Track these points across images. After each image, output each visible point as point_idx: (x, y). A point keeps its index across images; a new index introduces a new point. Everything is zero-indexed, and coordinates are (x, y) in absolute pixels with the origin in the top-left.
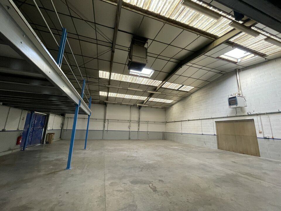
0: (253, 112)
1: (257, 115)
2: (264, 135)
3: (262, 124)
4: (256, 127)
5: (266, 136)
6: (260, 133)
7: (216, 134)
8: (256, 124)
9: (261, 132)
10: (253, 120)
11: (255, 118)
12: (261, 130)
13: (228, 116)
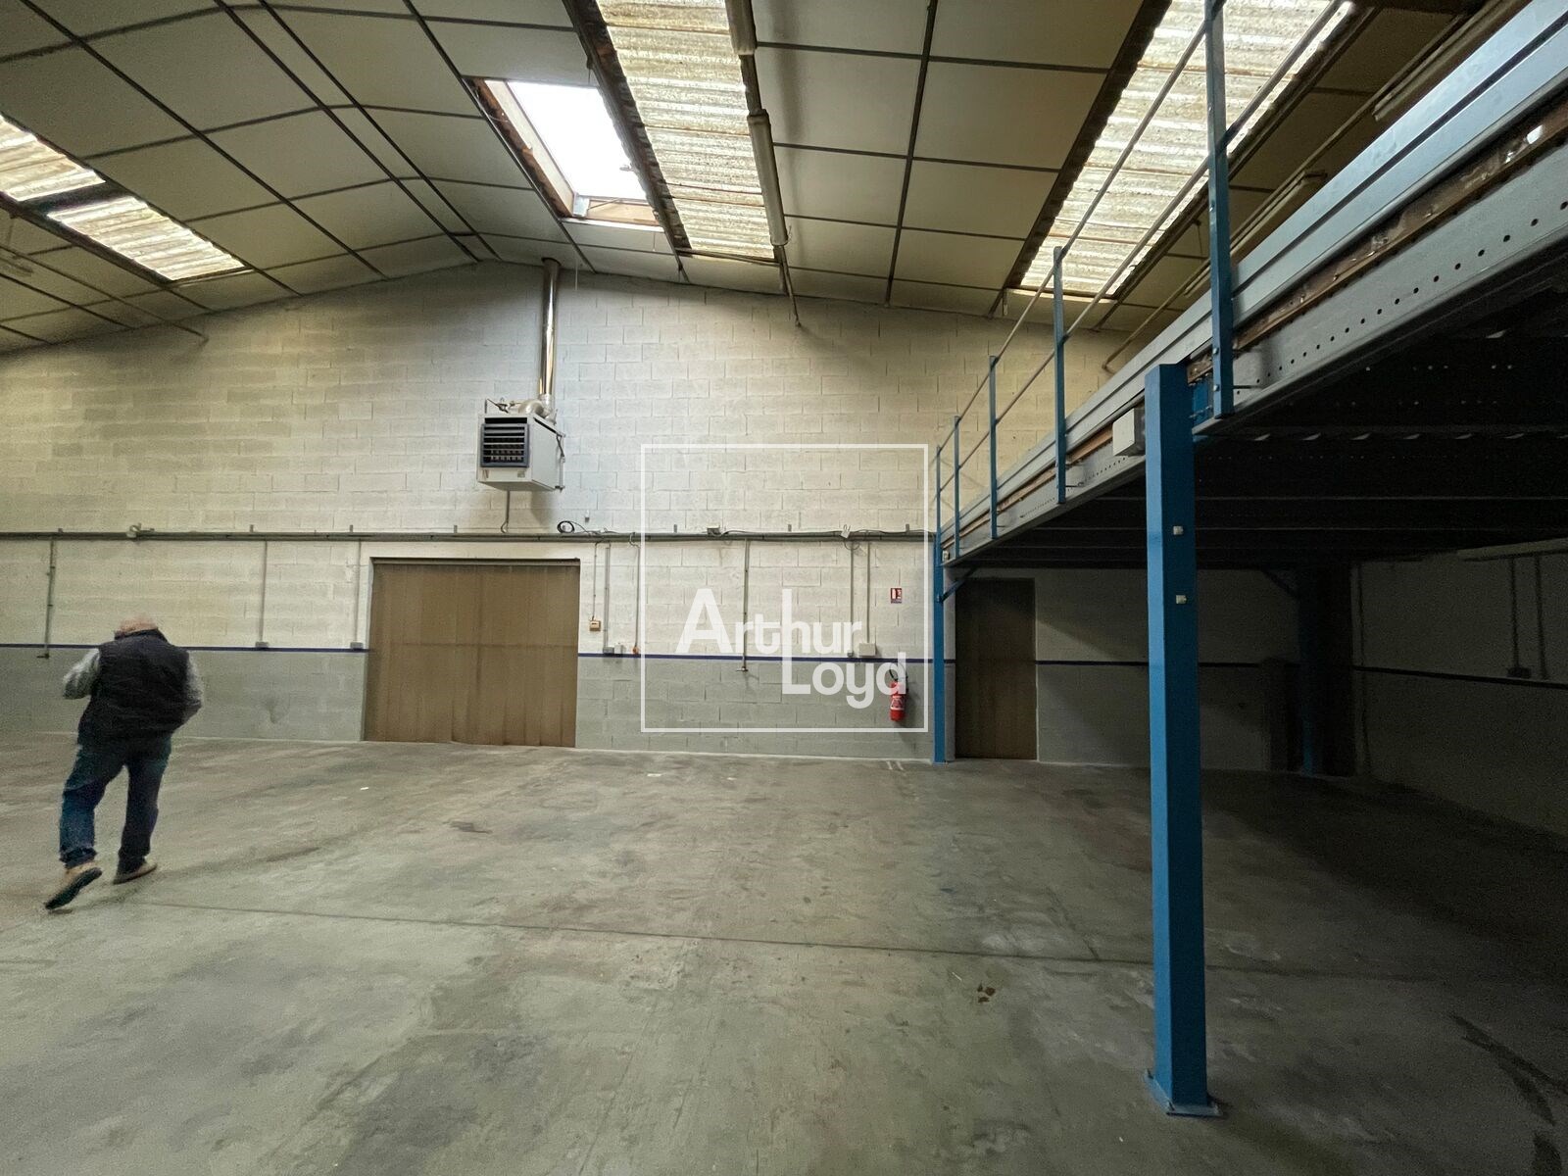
0: (582, 522)
1: (598, 538)
2: (606, 639)
3: (607, 589)
4: (585, 600)
5: (614, 644)
6: (592, 630)
7: (363, 639)
8: (585, 584)
9: (597, 626)
10: (574, 565)
11: (585, 554)
12: (600, 618)
13: (459, 531)
